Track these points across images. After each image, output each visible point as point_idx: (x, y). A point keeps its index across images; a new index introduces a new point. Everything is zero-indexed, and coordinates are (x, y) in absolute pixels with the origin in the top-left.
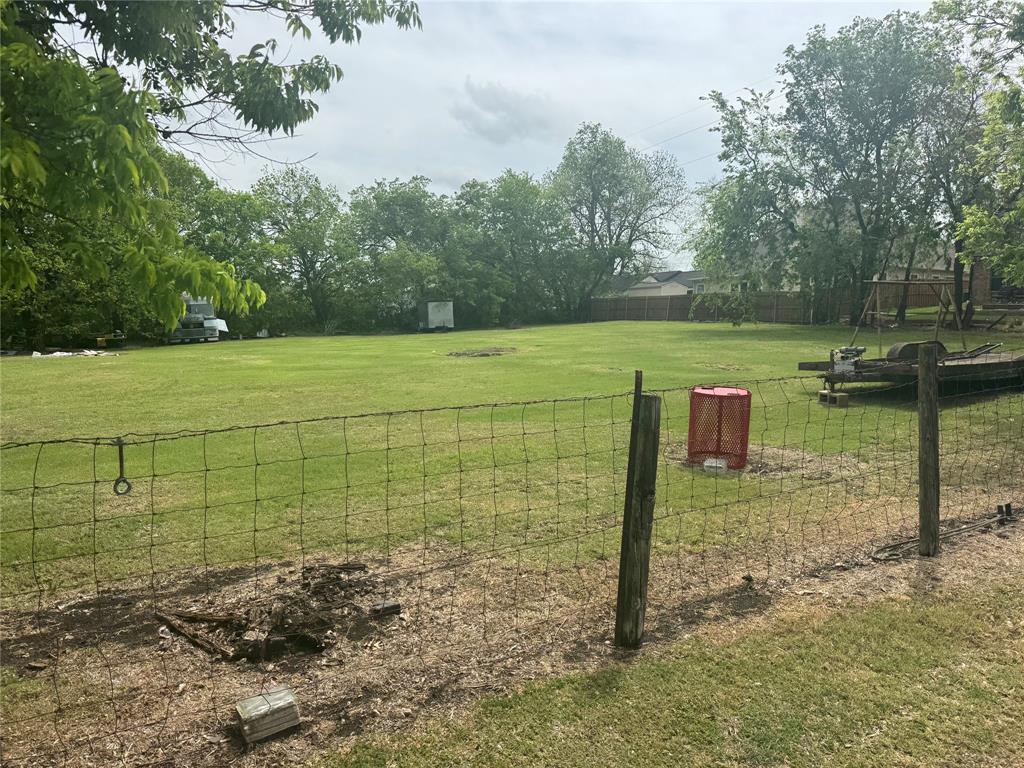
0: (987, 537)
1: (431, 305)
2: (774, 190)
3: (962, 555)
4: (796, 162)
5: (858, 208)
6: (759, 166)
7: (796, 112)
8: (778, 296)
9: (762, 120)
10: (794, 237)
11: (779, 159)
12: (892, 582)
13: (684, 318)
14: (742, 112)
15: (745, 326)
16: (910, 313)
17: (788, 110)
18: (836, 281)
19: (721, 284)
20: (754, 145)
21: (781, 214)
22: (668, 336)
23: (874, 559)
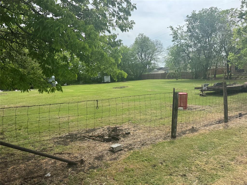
0: (237, 119)
1: (105, 77)
2: (185, 48)
3: (233, 122)
4: (190, 42)
5: (204, 52)
6: (181, 43)
7: (189, 30)
8: (186, 73)
9: (182, 32)
10: (190, 59)
11: (185, 41)
12: (220, 127)
13: (165, 78)
14: (177, 31)
15: (179, 80)
16: (217, 76)
17: (187, 30)
18: (200, 69)
19: (173, 70)
20: (180, 38)
21: (186, 54)
22: (162, 83)
23: (216, 123)
